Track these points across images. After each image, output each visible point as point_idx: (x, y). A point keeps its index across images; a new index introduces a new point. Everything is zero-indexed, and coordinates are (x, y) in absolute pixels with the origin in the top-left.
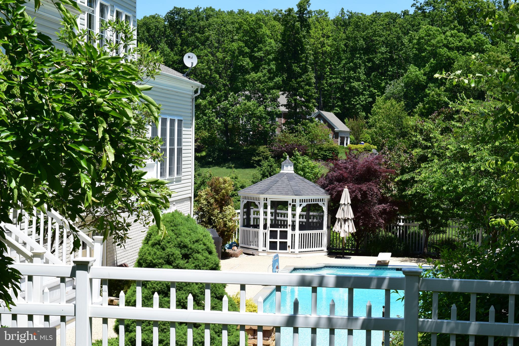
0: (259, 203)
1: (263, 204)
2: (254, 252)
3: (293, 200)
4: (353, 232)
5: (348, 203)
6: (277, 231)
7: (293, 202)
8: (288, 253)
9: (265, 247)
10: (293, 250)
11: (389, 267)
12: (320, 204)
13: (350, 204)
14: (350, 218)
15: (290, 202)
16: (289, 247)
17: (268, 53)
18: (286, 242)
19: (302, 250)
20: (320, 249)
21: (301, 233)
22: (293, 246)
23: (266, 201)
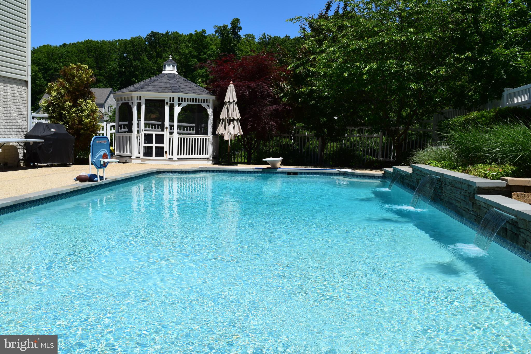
0: (132, 102)
1: (136, 104)
2: (127, 159)
3: (170, 98)
4: (239, 134)
5: (234, 101)
6: (152, 135)
7: (170, 101)
8: (165, 160)
9: (139, 153)
10: (171, 157)
11: (278, 170)
12: (204, 105)
13: (236, 103)
14: (236, 118)
15: (167, 100)
16: (166, 152)
17: (210, 55)
18: (163, 148)
19: (182, 157)
20: (204, 156)
21: (180, 137)
22: (171, 152)
23: (140, 100)
